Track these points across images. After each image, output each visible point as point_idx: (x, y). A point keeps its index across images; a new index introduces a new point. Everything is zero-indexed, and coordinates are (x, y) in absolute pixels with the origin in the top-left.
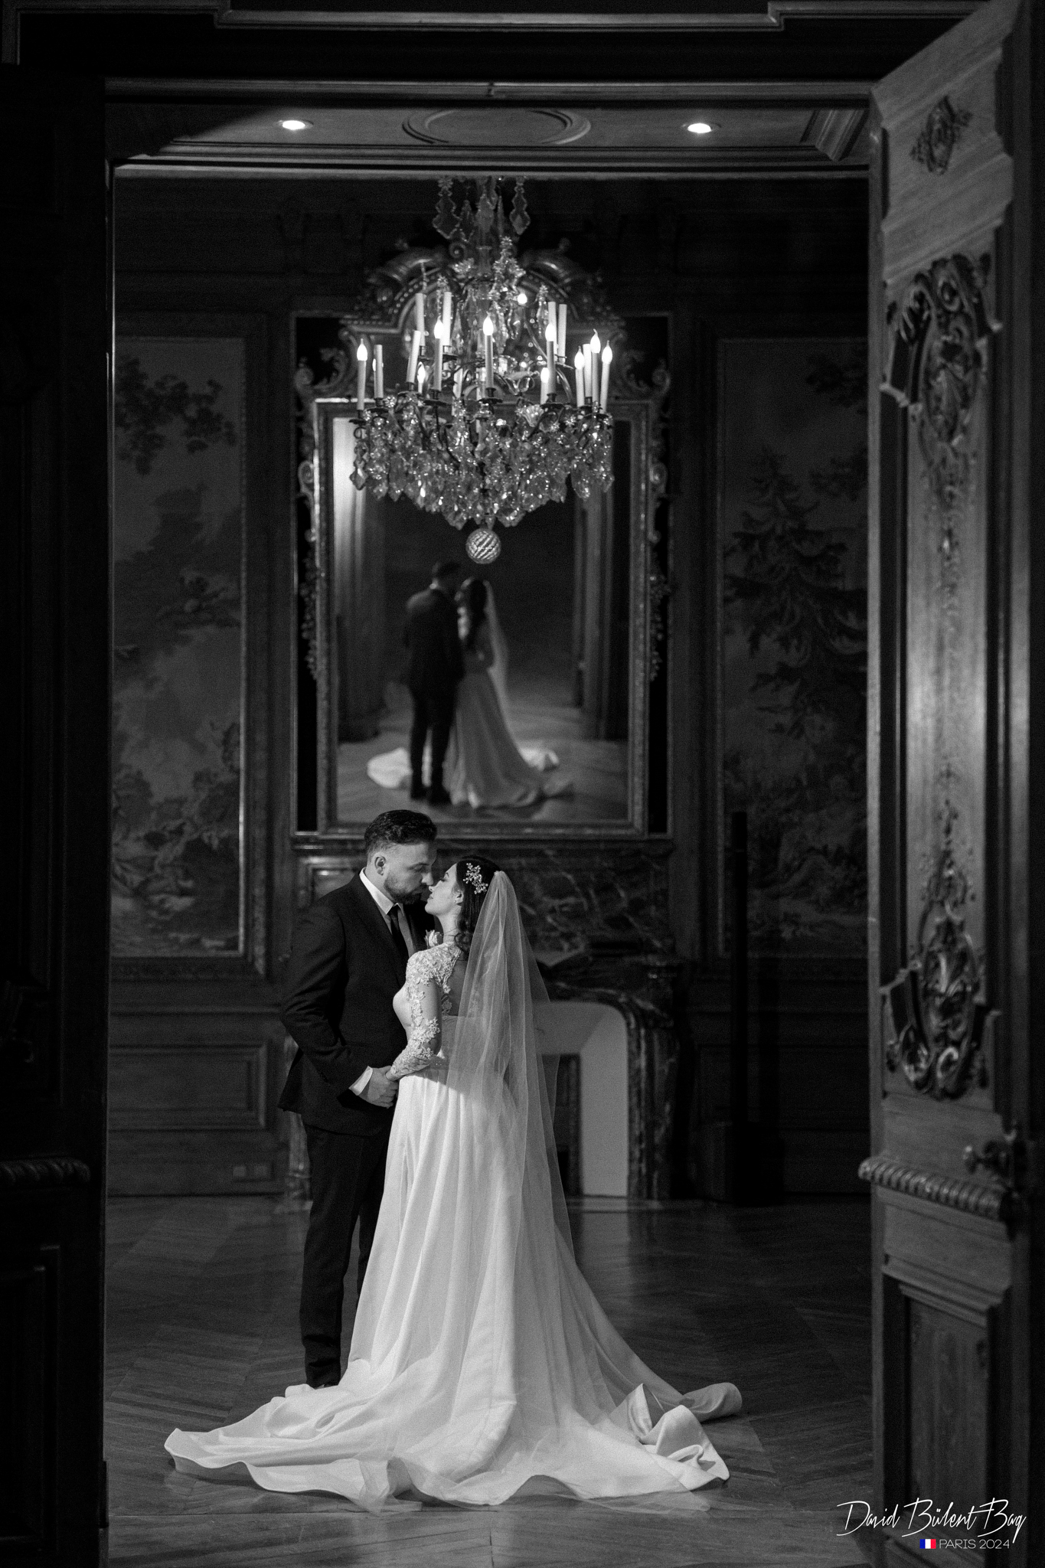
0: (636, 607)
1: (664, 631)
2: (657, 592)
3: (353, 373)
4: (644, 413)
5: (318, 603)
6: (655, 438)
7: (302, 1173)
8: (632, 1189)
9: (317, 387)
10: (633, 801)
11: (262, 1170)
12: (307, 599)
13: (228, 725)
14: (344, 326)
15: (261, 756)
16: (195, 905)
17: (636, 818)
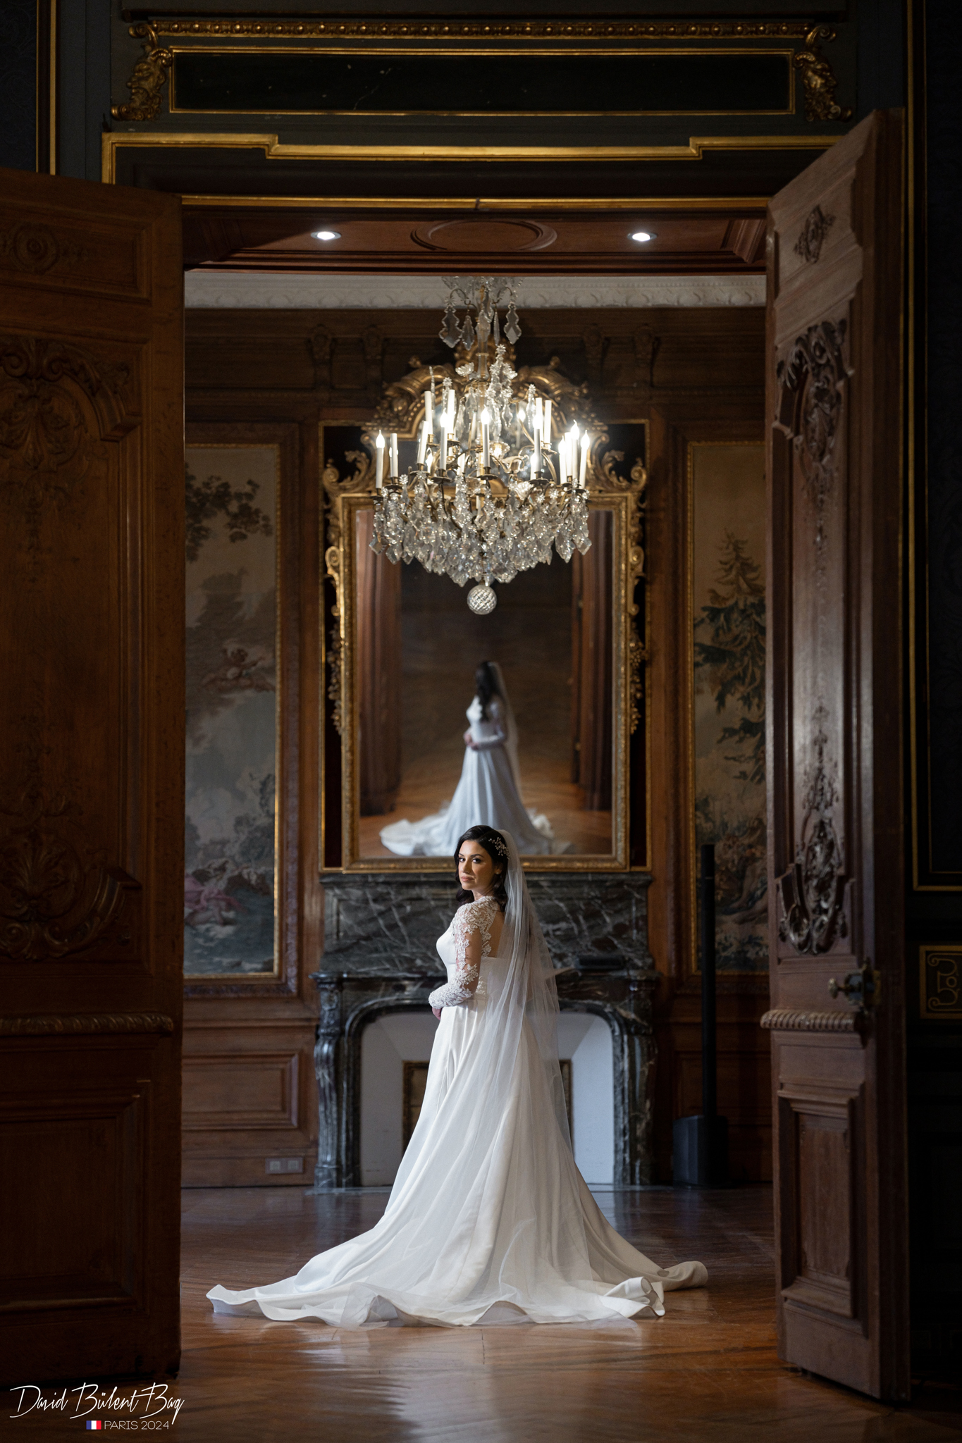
0: (618, 670)
1: (643, 691)
2: (635, 657)
3: (373, 473)
4: (624, 504)
5: (343, 668)
6: (633, 525)
7: (329, 1163)
8: (618, 1177)
9: (341, 484)
10: (616, 838)
11: (294, 1165)
12: (333, 666)
13: (263, 777)
14: (364, 432)
15: (293, 802)
16: (236, 933)
17: (619, 853)
